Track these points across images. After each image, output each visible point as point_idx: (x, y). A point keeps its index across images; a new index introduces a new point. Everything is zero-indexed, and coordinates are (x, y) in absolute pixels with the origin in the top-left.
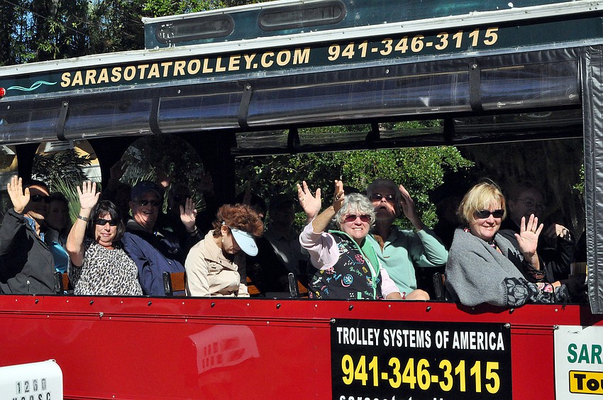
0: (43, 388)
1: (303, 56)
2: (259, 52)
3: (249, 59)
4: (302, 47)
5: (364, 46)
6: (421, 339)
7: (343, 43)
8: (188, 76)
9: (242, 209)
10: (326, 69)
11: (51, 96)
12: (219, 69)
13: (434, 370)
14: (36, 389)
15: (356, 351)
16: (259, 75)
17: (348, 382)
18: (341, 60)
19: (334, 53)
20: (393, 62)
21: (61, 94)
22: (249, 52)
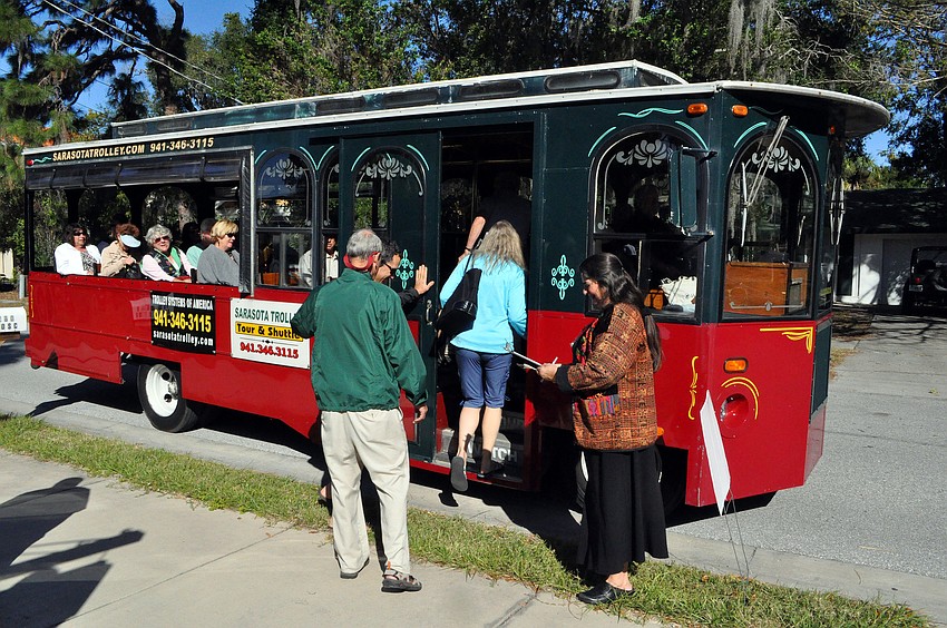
0: (12, 320)
1: (141, 149)
2: (126, 145)
3: (122, 149)
4: (141, 143)
5: (164, 144)
6: (181, 302)
7: (156, 142)
8: (99, 157)
9: (124, 226)
10: (150, 156)
11: (49, 165)
12: (111, 154)
13: (187, 319)
14: (6, 320)
15: (160, 308)
16: (125, 158)
17: (156, 324)
18: (156, 151)
19: (153, 147)
20: (174, 154)
21: (54, 164)
22: (122, 145)
